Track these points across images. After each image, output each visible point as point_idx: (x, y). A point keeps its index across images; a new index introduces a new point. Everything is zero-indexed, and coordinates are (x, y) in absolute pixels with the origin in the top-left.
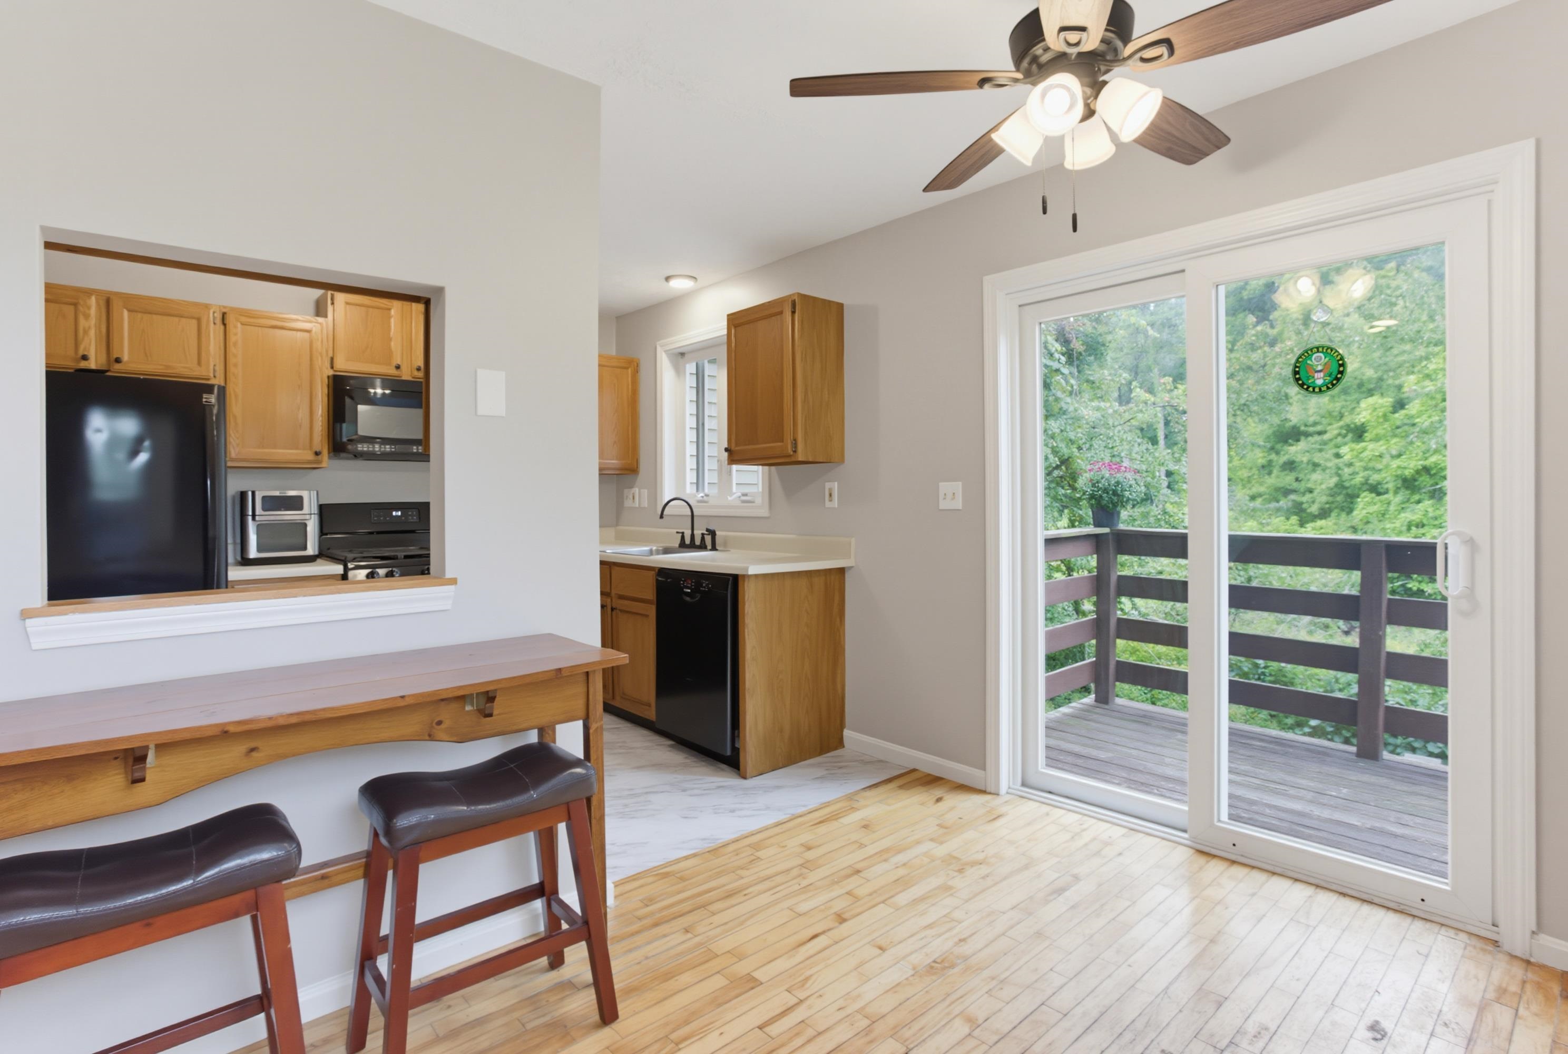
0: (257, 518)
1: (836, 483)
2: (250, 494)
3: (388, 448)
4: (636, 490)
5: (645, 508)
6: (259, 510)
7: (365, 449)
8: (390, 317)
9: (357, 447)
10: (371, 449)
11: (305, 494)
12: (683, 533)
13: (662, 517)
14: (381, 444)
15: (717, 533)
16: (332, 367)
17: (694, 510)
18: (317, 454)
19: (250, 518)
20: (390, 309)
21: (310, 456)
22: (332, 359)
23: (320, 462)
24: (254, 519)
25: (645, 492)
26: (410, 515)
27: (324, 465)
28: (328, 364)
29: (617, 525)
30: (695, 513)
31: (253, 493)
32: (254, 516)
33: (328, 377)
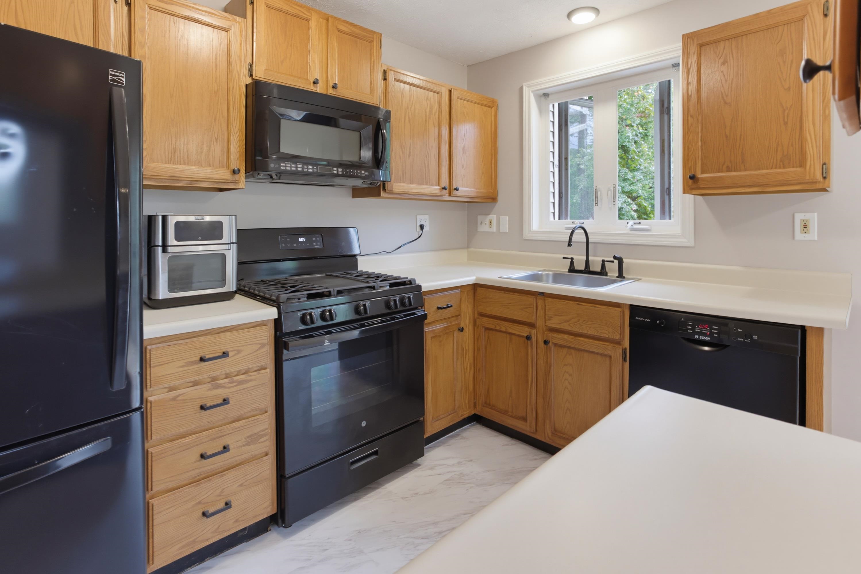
0: (170, 249)
1: (816, 214)
2: (160, 218)
3: (310, 169)
4: (493, 217)
5: (505, 233)
6: (171, 240)
7: (288, 168)
8: (309, 28)
9: (280, 166)
10: (294, 169)
11: (224, 219)
12: (572, 259)
13: (570, 245)
14: (304, 164)
15: (624, 260)
16: (251, 75)
17: (589, 237)
18: (234, 172)
19: (160, 249)
20: (308, 20)
21: (225, 175)
22: (251, 66)
23: (236, 182)
24: (164, 251)
25: (505, 220)
26: (314, 241)
27: (241, 185)
28: (246, 72)
29: (468, 247)
30: (590, 240)
31: (165, 218)
32: (165, 247)
33: (247, 86)
